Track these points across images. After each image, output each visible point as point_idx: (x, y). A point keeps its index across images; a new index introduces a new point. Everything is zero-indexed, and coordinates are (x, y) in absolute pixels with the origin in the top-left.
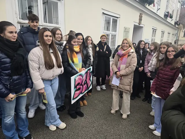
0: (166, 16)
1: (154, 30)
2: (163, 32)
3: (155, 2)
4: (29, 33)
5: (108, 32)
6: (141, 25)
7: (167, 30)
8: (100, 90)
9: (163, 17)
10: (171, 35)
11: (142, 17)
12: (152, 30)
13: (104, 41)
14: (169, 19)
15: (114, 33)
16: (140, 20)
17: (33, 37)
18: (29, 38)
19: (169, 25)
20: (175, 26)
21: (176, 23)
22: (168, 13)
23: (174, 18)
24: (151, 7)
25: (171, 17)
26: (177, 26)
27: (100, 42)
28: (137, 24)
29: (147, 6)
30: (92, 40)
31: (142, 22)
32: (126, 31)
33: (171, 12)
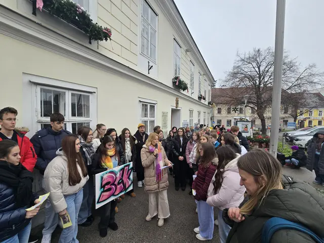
0: (200, 98)
1: (191, 112)
2: (199, 113)
3: (189, 88)
4: (48, 135)
5: (145, 119)
6: (178, 108)
7: (202, 110)
8: (141, 186)
9: (197, 99)
10: (206, 114)
11: (178, 101)
12: (189, 112)
13: (142, 130)
14: (202, 101)
15: (152, 119)
16: (177, 103)
17: (55, 140)
18: (50, 141)
19: (204, 105)
20: (209, 106)
21: (209, 103)
22: (201, 95)
23: (207, 99)
24: (185, 92)
25: (204, 99)
26: (210, 106)
27: (138, 131)
28: (175, 108)
29: (182, 91)
30: (130, 133)
31: (179, 105)
32: (164, 115)
33: (203, 95)
